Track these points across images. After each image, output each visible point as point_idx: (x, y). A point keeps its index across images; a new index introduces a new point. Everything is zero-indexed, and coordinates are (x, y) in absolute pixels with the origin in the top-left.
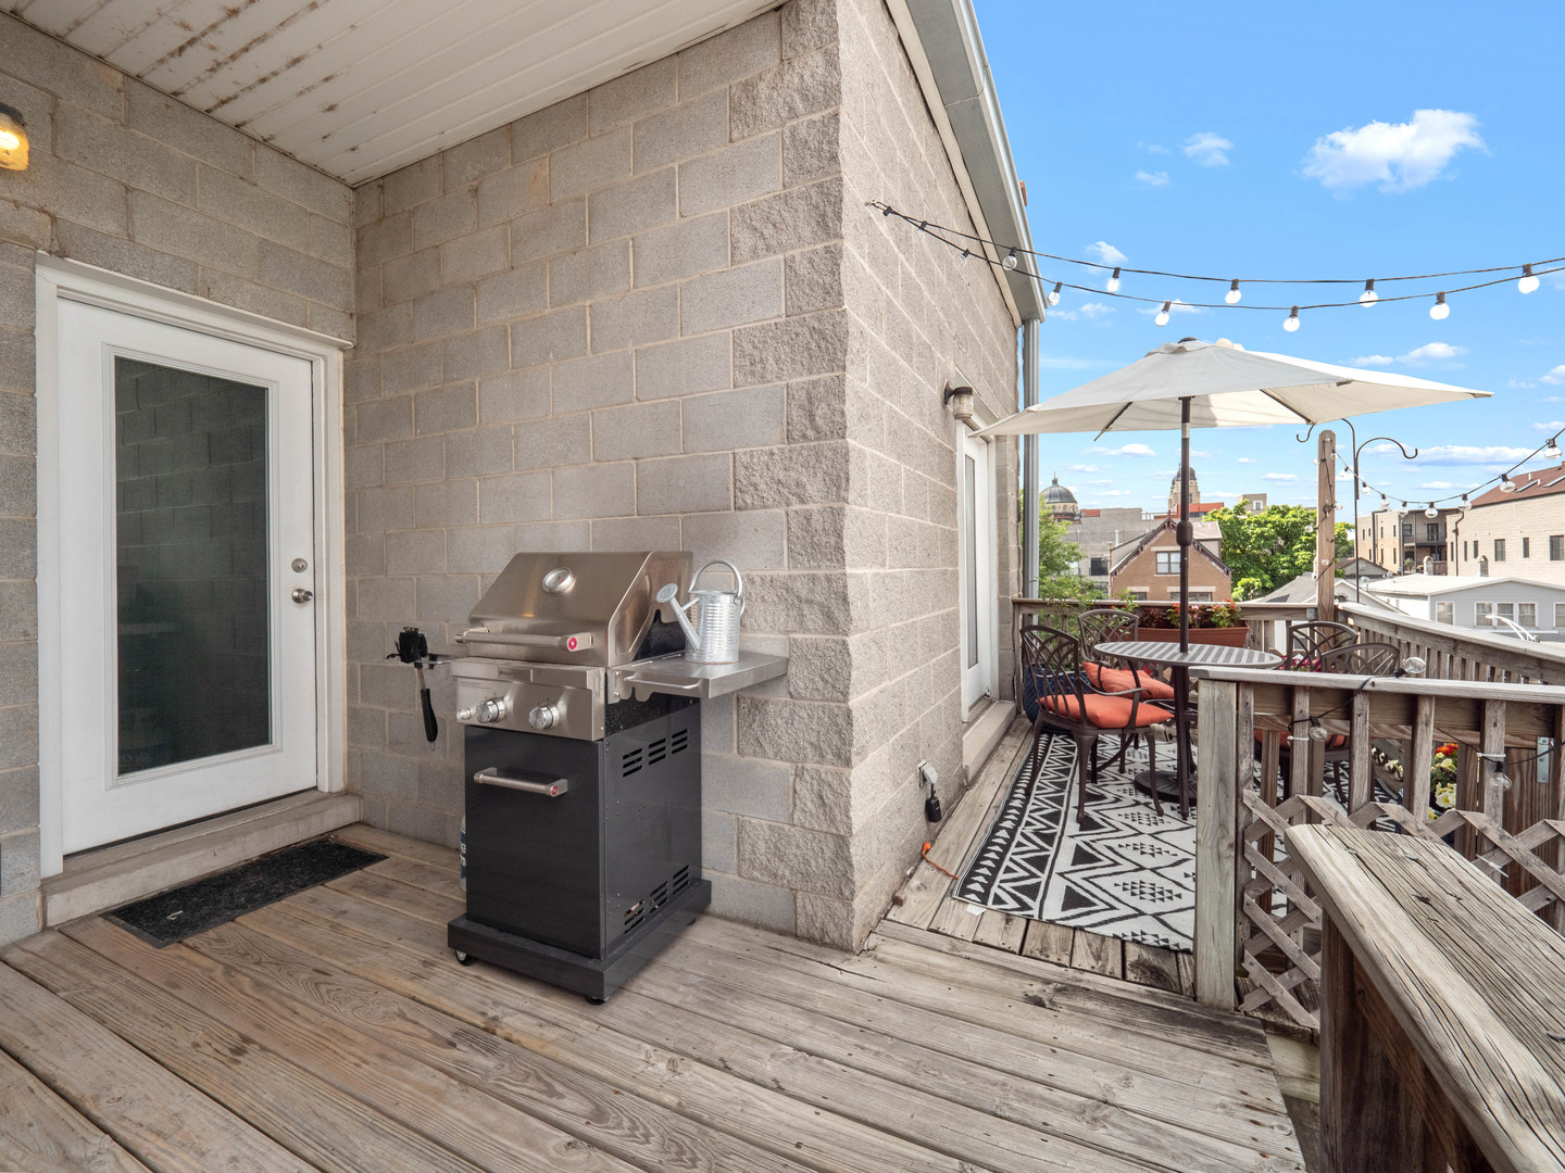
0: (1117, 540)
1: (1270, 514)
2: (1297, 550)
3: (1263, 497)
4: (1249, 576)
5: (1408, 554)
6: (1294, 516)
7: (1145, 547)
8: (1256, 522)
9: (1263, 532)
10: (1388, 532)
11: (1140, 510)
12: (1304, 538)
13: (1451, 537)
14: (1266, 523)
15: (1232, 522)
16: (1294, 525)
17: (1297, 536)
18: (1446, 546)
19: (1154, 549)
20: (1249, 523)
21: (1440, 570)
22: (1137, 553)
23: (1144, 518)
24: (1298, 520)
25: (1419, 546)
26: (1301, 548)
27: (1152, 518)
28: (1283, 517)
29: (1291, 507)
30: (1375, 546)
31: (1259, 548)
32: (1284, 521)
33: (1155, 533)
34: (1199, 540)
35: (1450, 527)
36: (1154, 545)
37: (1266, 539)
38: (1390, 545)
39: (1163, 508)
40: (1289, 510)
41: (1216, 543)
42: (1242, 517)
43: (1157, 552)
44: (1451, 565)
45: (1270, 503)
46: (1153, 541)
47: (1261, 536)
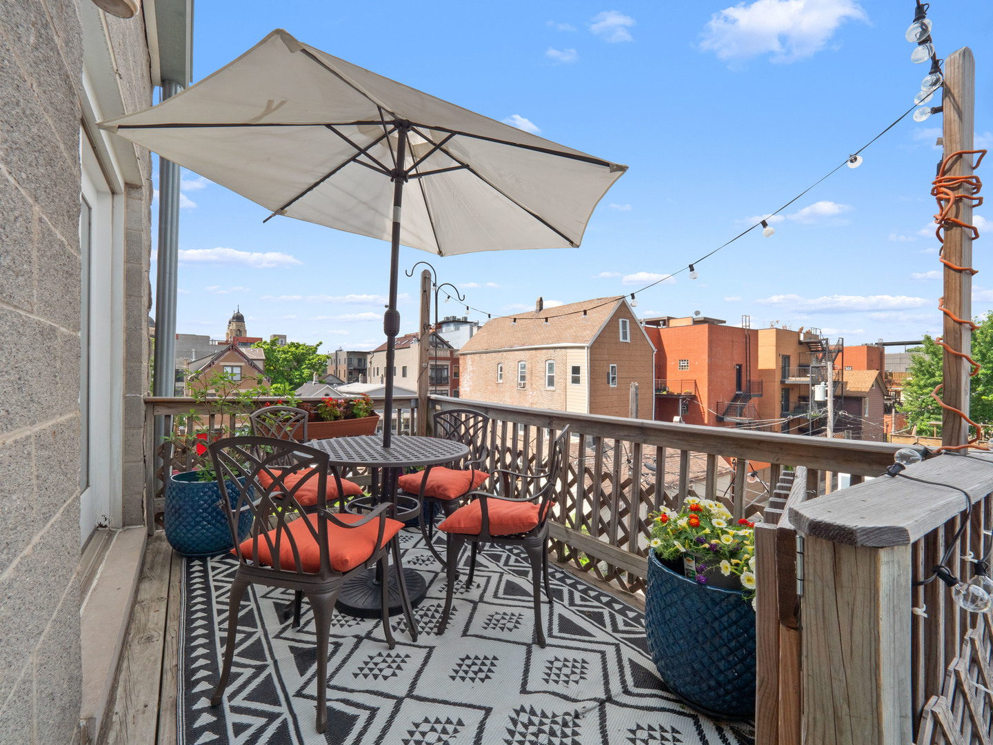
0: (194, 356)
1: (290, 347)
2: (304, 369)
3: (284, 337)
4: (278, 383)
5: (350, 373)
6: (303, 349)
7: (216, 362)
8: (282, 351)
9: (286, 357)
10: (342, 361)
11: (208, 337)
12: (307, 362)
13: (368, 365)
14: (288, 352)
15: (269, 350)
16: (303, 354)
17: (304, 360)
18: (366, 369)
19: (222, 364)
20: (279, 351)
21: (365, 381)
22: (210, 366)
23: (211, 343)
24: (304, 351)
25: (355, 369)
26: (306, 368)
27: (217, 343)
28: (296, 349)
29: (300, 344)
30: (337, 368)
31: (283, 367)
32: (297, 351)
33: (223, 353)
34: (252, 360)
35: (368, 360)
36: (222, 361)
37: (288, 361)
38: (343, 368)
39: (223, 338)
40: (300, 345)
41: (262, 362)
42: (275, 347)
43: (224, 366)
44: (368, 378)
45: (289, 341)
46: (222, 357)
47: (285, 359)
